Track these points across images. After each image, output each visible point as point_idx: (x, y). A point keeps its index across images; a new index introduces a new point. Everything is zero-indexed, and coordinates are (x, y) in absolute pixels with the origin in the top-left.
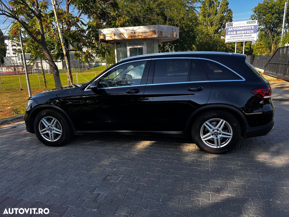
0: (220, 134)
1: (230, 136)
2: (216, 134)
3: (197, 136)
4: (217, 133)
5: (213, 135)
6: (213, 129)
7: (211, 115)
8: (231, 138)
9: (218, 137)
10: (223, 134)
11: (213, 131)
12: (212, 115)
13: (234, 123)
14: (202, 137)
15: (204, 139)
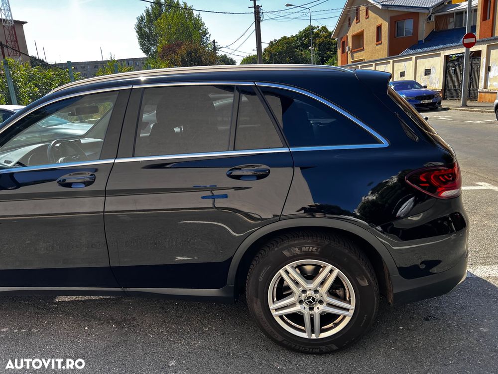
0: (321, 302)
1: (348, 310)
2: (311, 302)
3: (259, 303)
4: (313, 299)
5: (301, 302)
6: (303, 287)
7: (300, 249)
8: (350, 317)
9: (316, 309)
10: (329, 305)
11: (304, 291)
12: (304, 249)
13: (363, 280)
14: (272, 306)
15: (276, 310)
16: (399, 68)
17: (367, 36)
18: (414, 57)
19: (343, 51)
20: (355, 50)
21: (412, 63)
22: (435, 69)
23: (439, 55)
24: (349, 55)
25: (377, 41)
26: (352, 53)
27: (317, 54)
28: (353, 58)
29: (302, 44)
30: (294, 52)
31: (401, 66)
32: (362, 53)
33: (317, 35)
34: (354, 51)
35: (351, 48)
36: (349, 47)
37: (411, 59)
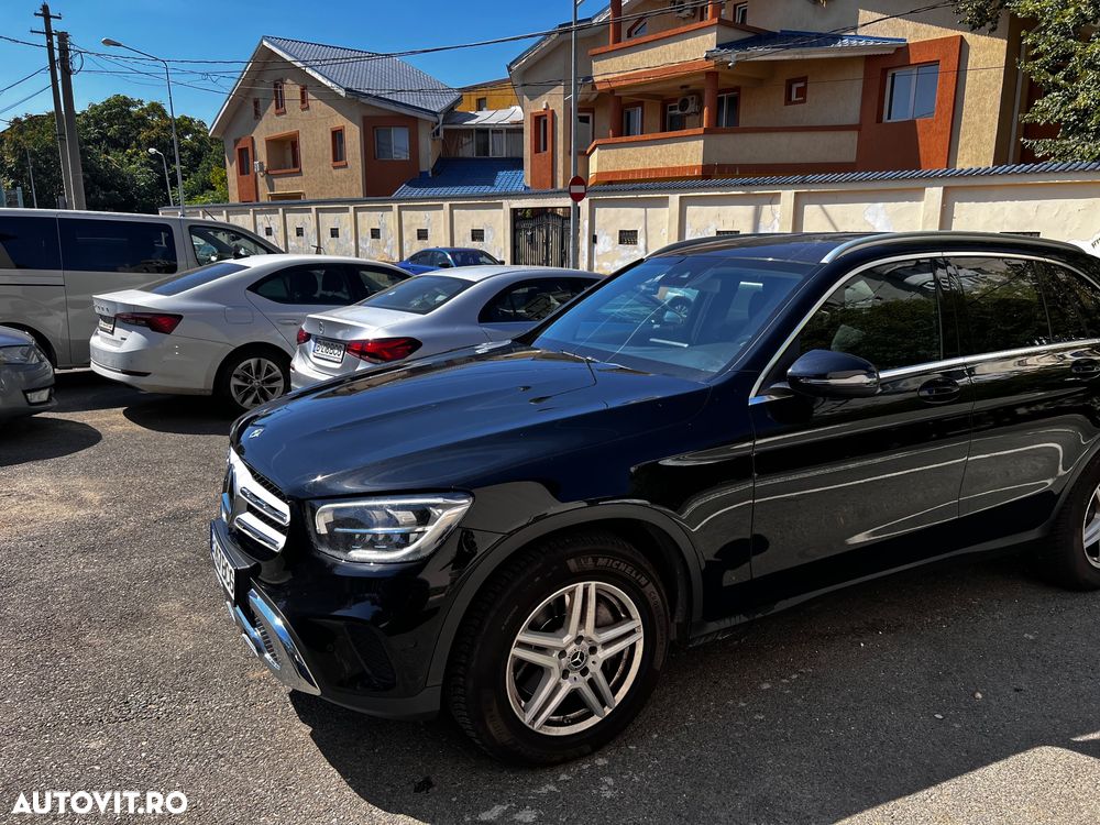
16: (414, 221)
17: (308, 146)
18: (446, 204)
19: (244, 169)
20: (279, 172)
21: (443, 214)
22: (493, 230)
23: (500, 206)
24: (262, 181)
25: (335, 160)
26: (269, 176)
27: (146, 165)
28: (272, 188)
29: (104, 136)
30: (89, 153)
31: (417, 218)
32: (296, 179)
33: (141, 121)
34: (274, 172)
35: (265, 165)
36: (261, 164)
37: (440, 207)
